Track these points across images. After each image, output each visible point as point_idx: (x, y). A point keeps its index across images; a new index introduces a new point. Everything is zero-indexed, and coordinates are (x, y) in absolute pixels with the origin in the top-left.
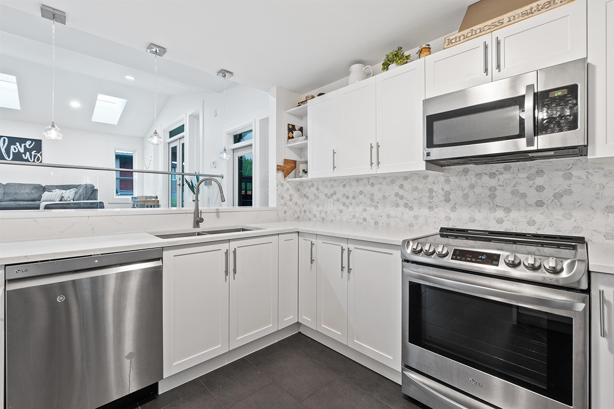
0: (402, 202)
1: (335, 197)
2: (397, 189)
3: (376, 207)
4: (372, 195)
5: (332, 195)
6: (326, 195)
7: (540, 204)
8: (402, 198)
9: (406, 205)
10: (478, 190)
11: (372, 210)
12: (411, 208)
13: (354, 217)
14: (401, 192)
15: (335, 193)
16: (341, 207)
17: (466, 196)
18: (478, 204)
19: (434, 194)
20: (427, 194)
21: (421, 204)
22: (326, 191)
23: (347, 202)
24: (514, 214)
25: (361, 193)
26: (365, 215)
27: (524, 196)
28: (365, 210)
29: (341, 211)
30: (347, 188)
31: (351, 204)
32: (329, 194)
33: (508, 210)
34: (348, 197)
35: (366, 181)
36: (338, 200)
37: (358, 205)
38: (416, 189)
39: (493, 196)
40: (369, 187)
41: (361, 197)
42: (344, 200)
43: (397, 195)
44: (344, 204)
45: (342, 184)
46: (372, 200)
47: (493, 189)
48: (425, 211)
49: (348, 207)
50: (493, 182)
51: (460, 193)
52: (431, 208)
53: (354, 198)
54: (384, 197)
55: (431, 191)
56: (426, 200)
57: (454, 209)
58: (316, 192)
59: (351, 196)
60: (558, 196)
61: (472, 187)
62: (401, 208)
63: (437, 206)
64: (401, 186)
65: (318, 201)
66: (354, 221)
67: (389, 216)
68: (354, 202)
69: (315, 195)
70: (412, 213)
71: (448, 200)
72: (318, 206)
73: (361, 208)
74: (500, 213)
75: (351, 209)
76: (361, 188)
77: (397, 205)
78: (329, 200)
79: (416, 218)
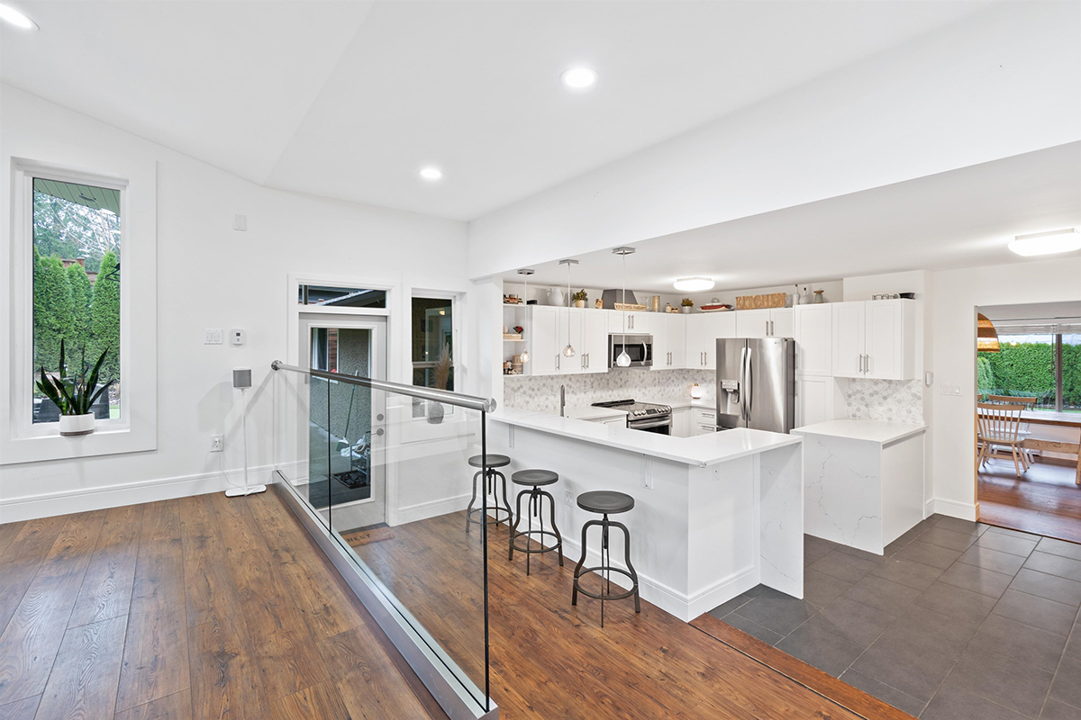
0: (570, 390)
1: (522, 390)
2: (568, 382)
3: (555, 396)
4: (552, 386)
5: (519, 388)
6: (513, 389)
7: (621, 386)
8: (570, 387)
9: (573, 392)
10: (604, 381)
11: (553, 398)
12: (576, 394)
13: (539, 405)
14: (570, 383)
15: (521, 387)
16: (528, 399)
17: (599, 384)
19: (586, 384)
20: (583, 384)
21: (580, 391)
22: (513, 385)
23: (533, 394)
24: (615, 392)
25: (544, 385)
26: (547, 403)
27: (617, 383)
28: (547, 399)
29: (528, 403)
30: (533, 381)
31: (536, 395)
32: (516, 388)
33: (613, 390)
34: (533, 390)
36: (525, 393)
37: (541, 395)
38: (578, 381)
39: (608, 384)
41: (544, 388)
42: (530, 392)
43: (568, 385)
44: (530, 396)
46: (552, 391)
47: (608, 380)
48: (583, 394)
49: (534, 398)
51: (597, 383)
52: (585, 393)
53: (538, 390)
55: (585, 382)
56: (583, 388)
57: (595, 392)
61: (601, 379)
63: (588, 391)
64: (570, 380)
66: (539, 409)
70: (576, 397)
71: (592, 387)
73: (544, 397)
75: (536, 399)
78: (516, 394)
79: (578, 399)
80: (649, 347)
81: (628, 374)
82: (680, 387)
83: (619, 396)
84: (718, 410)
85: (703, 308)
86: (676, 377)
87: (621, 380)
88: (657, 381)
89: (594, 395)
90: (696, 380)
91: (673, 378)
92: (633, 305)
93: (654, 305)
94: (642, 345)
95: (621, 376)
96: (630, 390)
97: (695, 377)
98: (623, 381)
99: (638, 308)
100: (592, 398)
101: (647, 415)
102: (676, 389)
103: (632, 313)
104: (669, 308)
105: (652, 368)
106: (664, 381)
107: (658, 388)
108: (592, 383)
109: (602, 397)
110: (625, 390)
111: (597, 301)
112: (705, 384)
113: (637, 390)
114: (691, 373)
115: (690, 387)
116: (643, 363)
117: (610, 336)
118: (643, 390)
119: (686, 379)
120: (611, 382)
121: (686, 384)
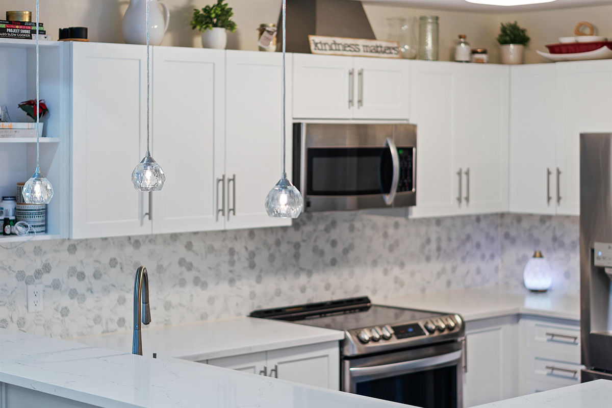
0: (189, 276)
1: (47, 279)
2: (182, 252)
4: (137, 265)
5: (38, 274)
6: (21, 275)
7: (334, 262)
8: (190, 267)
9: (197, 281)
10: (284, 247)
12: (204, 285)
13: (97, 320)
14: (189, 257)
15: (47, 268)
16: (66, 301)
17: (272, 258)
18: (282, 269)
19: (236, 257)
20: (227, 258)
21: (218, 276)
22: (21, 264)
23: (81, 287)
24: (317, 276)
25: (113, 263)
26: (121, 310)
27: (322, 253)
28: (121, 300)
29: (65, 312)
30: (81, 253)
31: (91, 290)
32: (30, 273)
33: (310, 273)
34: (81, 276)
36: (56, 285)
37: (106, 290)
38: (211, 249)
39: (297, 256)
40: (129, 250)
41: (114, 272)
42: (74, 282)
43: (182, 262)
44: (73, 294)
45: (66, 245)
47: (297, 246)
48: (224, 288)
49: (83, 298)
50: (297, 237)
51: (266, 254)
52: (232, 281)
53: (97, 275)
54: (160, 269)
55: (232, 252)
56: (225, 268)
57: (259, 279)
59: (89, 272)
60: (346, 251)
61: (278, 243)
62: (189, 288)
63: (240, 277)
64: (189, 246)
66: (98, 329)
67: (168, 306)
68: (97, 285)
70: (205, 294)
71: (252, 266)
73: (114, 295)
74: (303, 279)
75: (90, 302)
76: (113, 253)
77: (183, 283)
78: (31, 288)
79: (211, 301)
80: (407, 154)
81: (352, 229)
82: (498, 261)
83: (328, 287)
84: (585, 323)
85: (554, 49)
86: (487, 236)
87: (334, 243)
88: (433, 245)
89: (259, 289)
90: (537, 242)
91: (479, 237)
92: (361, 42)
93: (422, 42)
94: (387, 150)
95: (334, 234)
96: (358, 271)
97: (536, 233)
98: (340, 248)
99: (376, 50)
100: (253, 295)
101: (395, 341)
102: (487, 267)
103: (358, 63)
104: (463, 50)
105: (416, 212)
106: (455, 244)
107: (436, 266)
108: (252, 255)
109: (278, 293)
110: (345, 272)
111: (262, 29)
112: (561, 254)
113: (379, 271)
114: (525, 224)
115: (522, 261)
116: (389, 199)
117: (297, 127)
118: (396, 271)
119: (513, 241)
120: (306, 253)
121: (512, 254)
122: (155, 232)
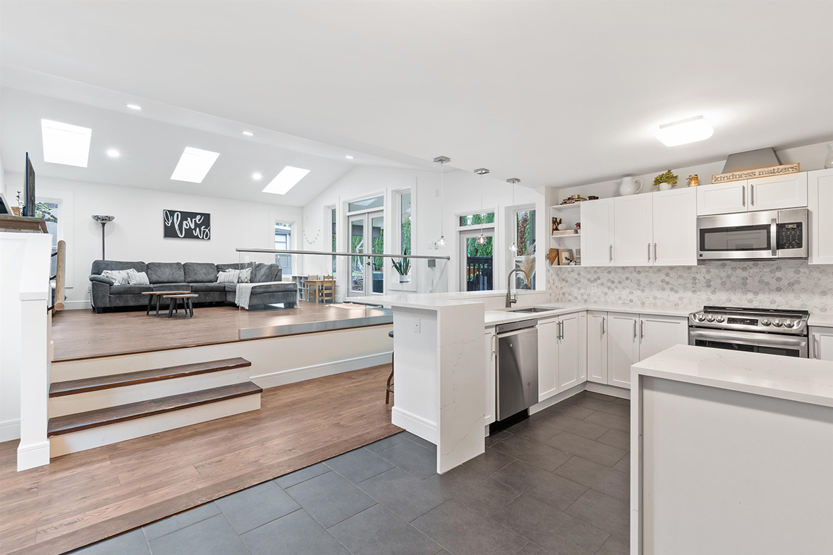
0: (668, 287)
1: (599, 282)
2: (663, 277)
3: (643, 291)
4: (639, 280)
5: (595, 280)
6: (589, 280)
7: (779, 289)
8: (668, 283)
9: (672, 289)
10: (733, 279)
11: (639, 293)
12: (677, 292)
13: (620, 298)
14: (667, 279)
15: (599, 278)
16: (606, 290)
17: (724, 284)
18: (733, 289)
19: (697, 281)
20: (691, 281)
21: (685, 288)
22: (589, 276)
23: (613, 286)
24: (761, 296)
25: (627, 278)
26: (631, 297)
27: (768, 284)
28: (631, 293)
29: (606, 294)
30: (612, 274)
31: (616, 287)
32: (592, 279)
33: (756, 293)
34: (613, 282)
35: (633, 269)
36: (602, 284)
37: (624, 288)
38: (681, 277)
39: (745, 284)
40: (635, 274)
41: (628, 282)
42: (610, 284)
43: (662, 281)
44: (609, 288)
45: (607, 271)
46: (639, 285)
47: (744, 279)
48: (689, 294)
49: (613, 290)
50: (745, 274)
51: (719, 281)
52: (693, 291)
53: (620, 282)
54: (651, 283)
55: (694, 279)
56: (690, 286)
57: (714, 292)
58: (576, 276)
59: (616, 281)
60: (791, 285)
61: (729, 277)
62: (667, 292)
63: (699, 290)
64: (667, 275)
65: (579, 285)
66: (620, 302)
67: (655, 298)
68: (619, 286)
69: (576, 279)
70: (677, 296)
71: (709, 286)
72: (579, 289)
73: (627, 291)
74: (750, 296)
75: (616, 291)
76: (628, 275)
77: (664, 289)
78: (592, 284)
79: (681, 299)
83: (773, 302)
87: (779, 279)
95: (779, 274)
98: (785, 282)
110: (791, 296)
120: (753, 283)
122: (616, 265)
